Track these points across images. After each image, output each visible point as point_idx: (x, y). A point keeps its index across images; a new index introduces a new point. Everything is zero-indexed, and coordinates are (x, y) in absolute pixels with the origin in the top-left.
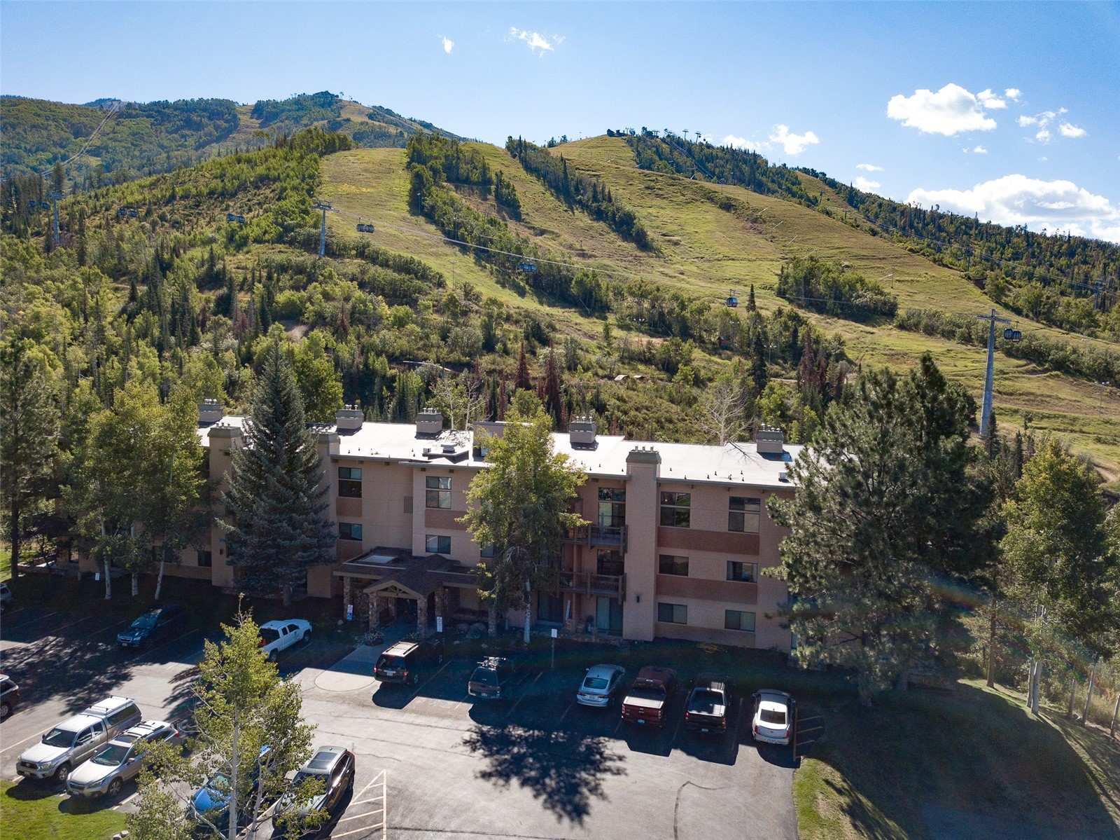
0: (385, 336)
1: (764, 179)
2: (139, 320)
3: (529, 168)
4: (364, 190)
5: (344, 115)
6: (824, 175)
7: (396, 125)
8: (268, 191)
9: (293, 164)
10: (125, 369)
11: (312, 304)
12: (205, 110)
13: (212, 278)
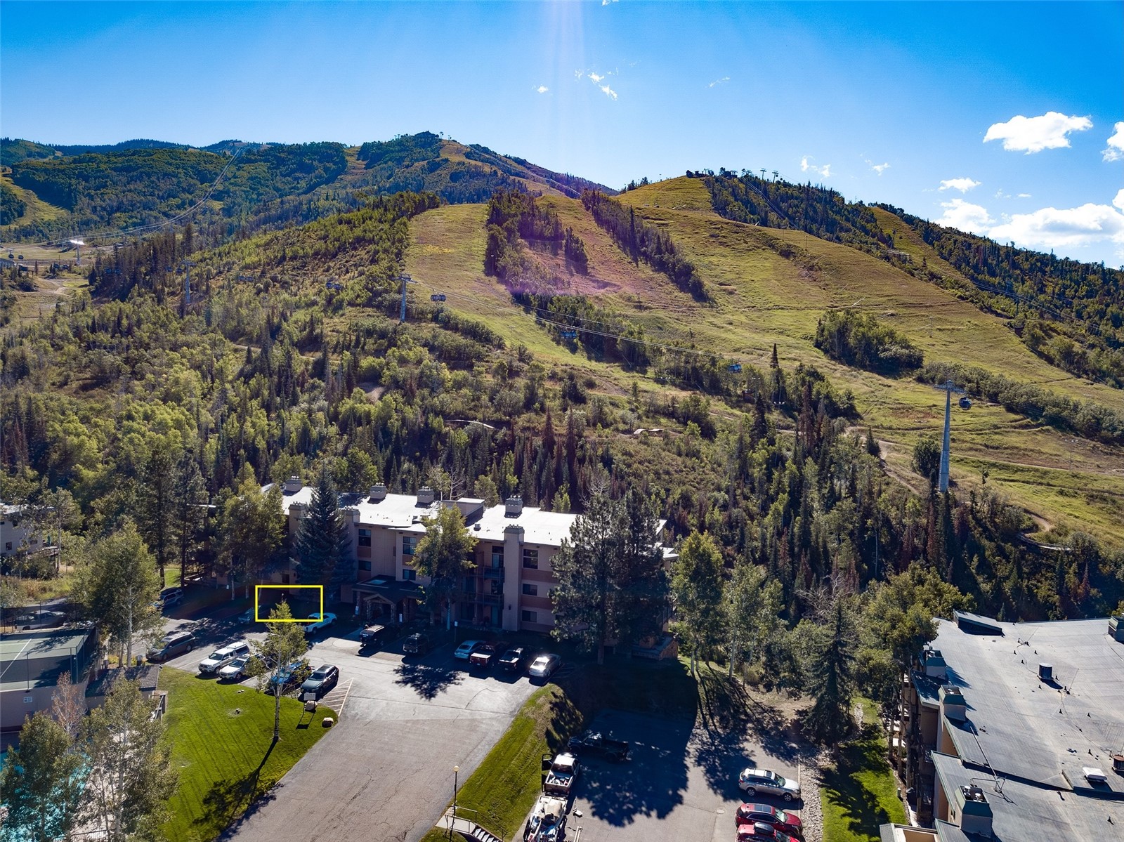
0: (442, 399)
1: (838, 217)
2: (253, 382)
3: (600, 220)
4: (446, 250)
5: (444, 155)
6: (902, 211)
7: (492, 163)
8: (364, 252)
9: (386, 226)
10: (242, 427)
11: (388, 369)
12: (316, 153)
13: (312, 342)
